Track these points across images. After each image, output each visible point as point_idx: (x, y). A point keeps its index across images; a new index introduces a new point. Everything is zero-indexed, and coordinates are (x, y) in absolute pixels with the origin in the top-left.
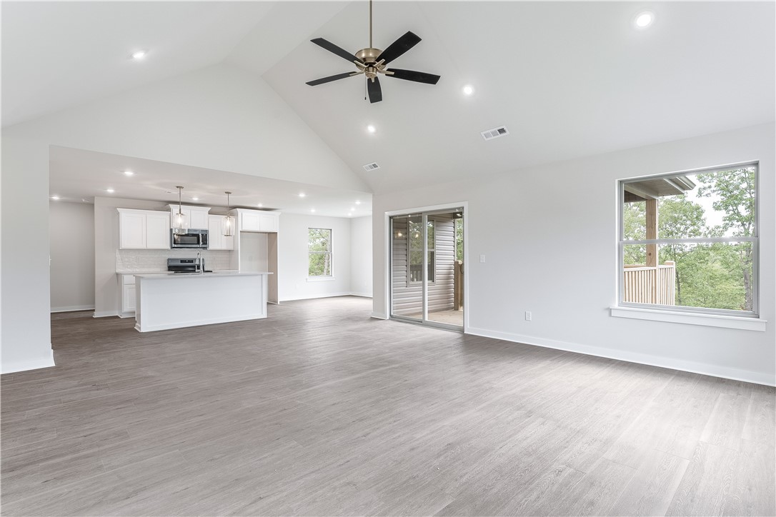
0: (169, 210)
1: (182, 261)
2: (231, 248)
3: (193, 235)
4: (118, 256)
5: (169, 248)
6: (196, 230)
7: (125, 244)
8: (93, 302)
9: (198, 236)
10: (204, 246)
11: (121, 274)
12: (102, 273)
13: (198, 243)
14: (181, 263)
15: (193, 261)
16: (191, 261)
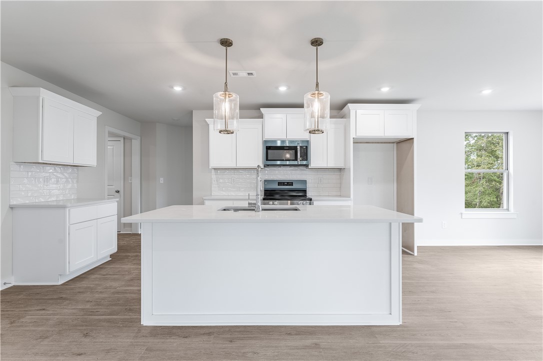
1: (280, 183)
3: (290, 148)
5: (262, 165)
7: (215, 161)
9: (296, 149)
10: (305, 163)
13: (296, 159)
14: (278, 185)
15: (292, 183)
16: (290, 183)
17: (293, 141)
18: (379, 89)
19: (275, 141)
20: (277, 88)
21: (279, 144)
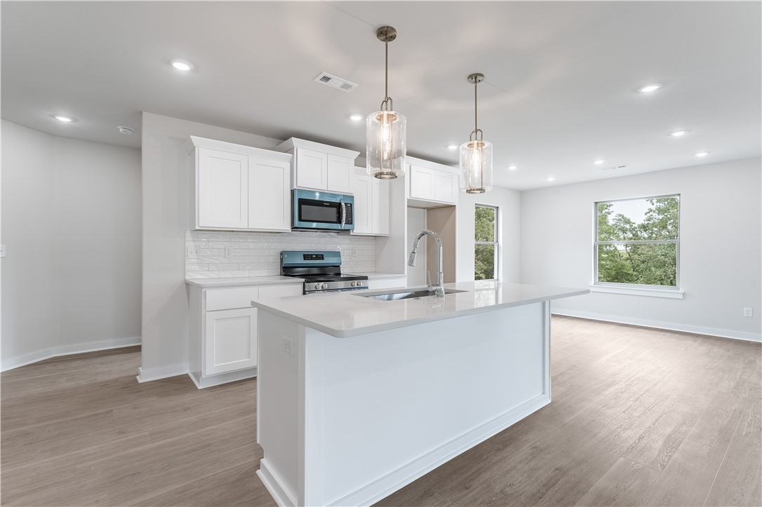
0: (290, 150)
1: (306, 257)
2: (385, 232)
3: (332, 205)
4: (190, 244)
5: (288, 228)
6: (334, 195)
7: (206, 218)
8: (138, 331)
9: (338, 206)
10: (348, 227)
11: (200, 287)
12: (157, 284)
13: (339, 221)
14: (305, 259)
15: (323, 255)
16: (320, 257)
17: (335, 195)
18: (447, 146)
19: (314, 192)
20: (348, 116)
21: (317, 197)
